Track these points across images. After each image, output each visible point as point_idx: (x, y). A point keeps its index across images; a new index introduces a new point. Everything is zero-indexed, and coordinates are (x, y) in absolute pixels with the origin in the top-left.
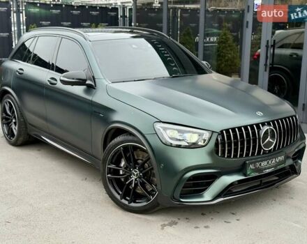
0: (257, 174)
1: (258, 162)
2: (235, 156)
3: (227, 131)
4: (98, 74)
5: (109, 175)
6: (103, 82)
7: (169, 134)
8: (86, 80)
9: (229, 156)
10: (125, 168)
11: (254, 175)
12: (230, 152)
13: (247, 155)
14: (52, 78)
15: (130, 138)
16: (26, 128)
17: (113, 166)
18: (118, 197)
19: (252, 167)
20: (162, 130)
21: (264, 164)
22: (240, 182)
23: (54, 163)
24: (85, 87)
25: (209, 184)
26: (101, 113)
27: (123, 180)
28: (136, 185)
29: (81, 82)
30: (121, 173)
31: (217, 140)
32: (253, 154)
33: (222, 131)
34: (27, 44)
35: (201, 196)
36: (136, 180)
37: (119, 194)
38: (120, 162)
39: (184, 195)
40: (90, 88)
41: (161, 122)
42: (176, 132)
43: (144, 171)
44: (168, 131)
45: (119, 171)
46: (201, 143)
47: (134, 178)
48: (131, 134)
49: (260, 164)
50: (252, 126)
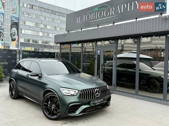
0: (94, 105)
1: (94, 101)
2: (86, 99)
3: (84, 90)
4: (43, 73)
5: (44, 107)
6: (45, 75)
7: (65, 92)
8: (39, 75)
9: (84, 99)
10: (50, 104)
11: (93, 105)
12: (84, 97)
13: (91, 98)
14: (28, 74)
15: (52, 93)
16: (18, 92)
17: (46, 104)
18: (47, 115)
19: (92, 102)
20: (62, 90)
21: (96, 101)
22: (88, 107)
23: (27, 104)
24: (38, 77)
25: (78, 109)
26: (43, 85)
27: (49, 108)
28: (53, 110)
29: (37, 75)
30: (49, 106)
31: (80, 93)
32: (92, 98)
33: (82, 90)
34: (20, 63)
35: (75, 113)
36: (53, 108)
37: (47, 113)
38: (48, 102)
39: (69, 113)
40: (40, 77)
41: (62, 87)
42: (67, 91)
43: (56, 105)
44: (64, 90)
45: (48, 105)
46: (75, 94)
47: (53, 107)
48: (52, 92)
49: (95, 102)
50: (92, 89)
